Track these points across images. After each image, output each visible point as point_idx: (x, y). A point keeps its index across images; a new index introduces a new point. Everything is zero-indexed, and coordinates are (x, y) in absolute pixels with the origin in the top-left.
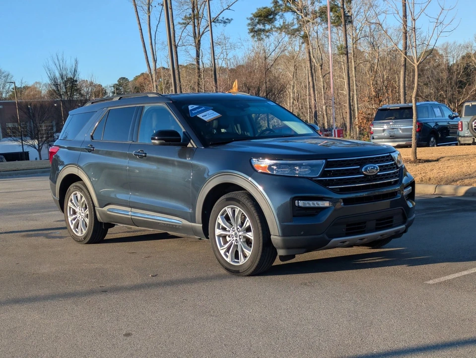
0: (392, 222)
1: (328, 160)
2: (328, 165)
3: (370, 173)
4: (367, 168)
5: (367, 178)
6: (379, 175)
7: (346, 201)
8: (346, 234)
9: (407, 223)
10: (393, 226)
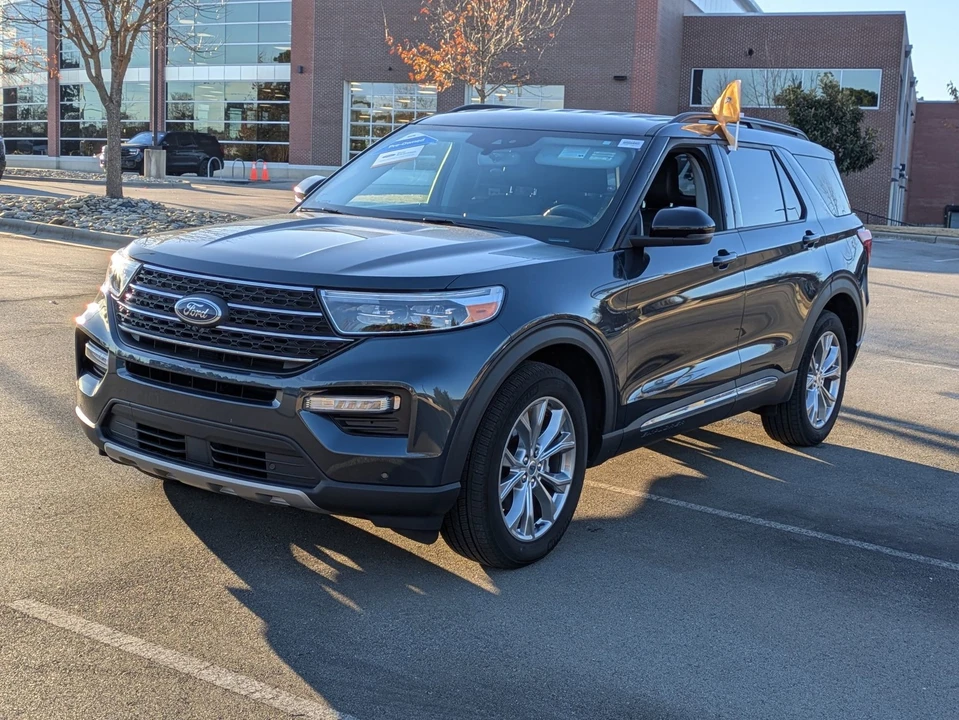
0: (262, 465)
1: (144, 265)
2: (138, 276)
5: (183, 328)
8: (142, 445)
9: (317, 490)
10: (268, 479)
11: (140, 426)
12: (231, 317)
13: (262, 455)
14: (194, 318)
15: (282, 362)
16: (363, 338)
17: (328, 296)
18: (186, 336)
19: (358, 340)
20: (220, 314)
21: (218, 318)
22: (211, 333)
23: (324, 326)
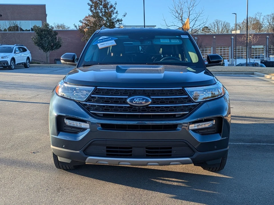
0: (171, 152)
1: (98, 88)
2: (95, 92)
3: (136, 103)
4: (133, 99)
5: (132, 108)
6: (150, 107)
7: (104, 126)
8: (107, 155)
9: (194, 156)
10: (172, 156)
11: (107, 147)
12: (154, 102)
13: (171, 148)
14: (139, 104)
15: (175, 115)
16: (202, 102)
17: (188, 89)
18: (135, 111)
19: (201, 104)
20: (151, 101)
21: (150, 103)
22: (146, 108)
23: (190, 100)
